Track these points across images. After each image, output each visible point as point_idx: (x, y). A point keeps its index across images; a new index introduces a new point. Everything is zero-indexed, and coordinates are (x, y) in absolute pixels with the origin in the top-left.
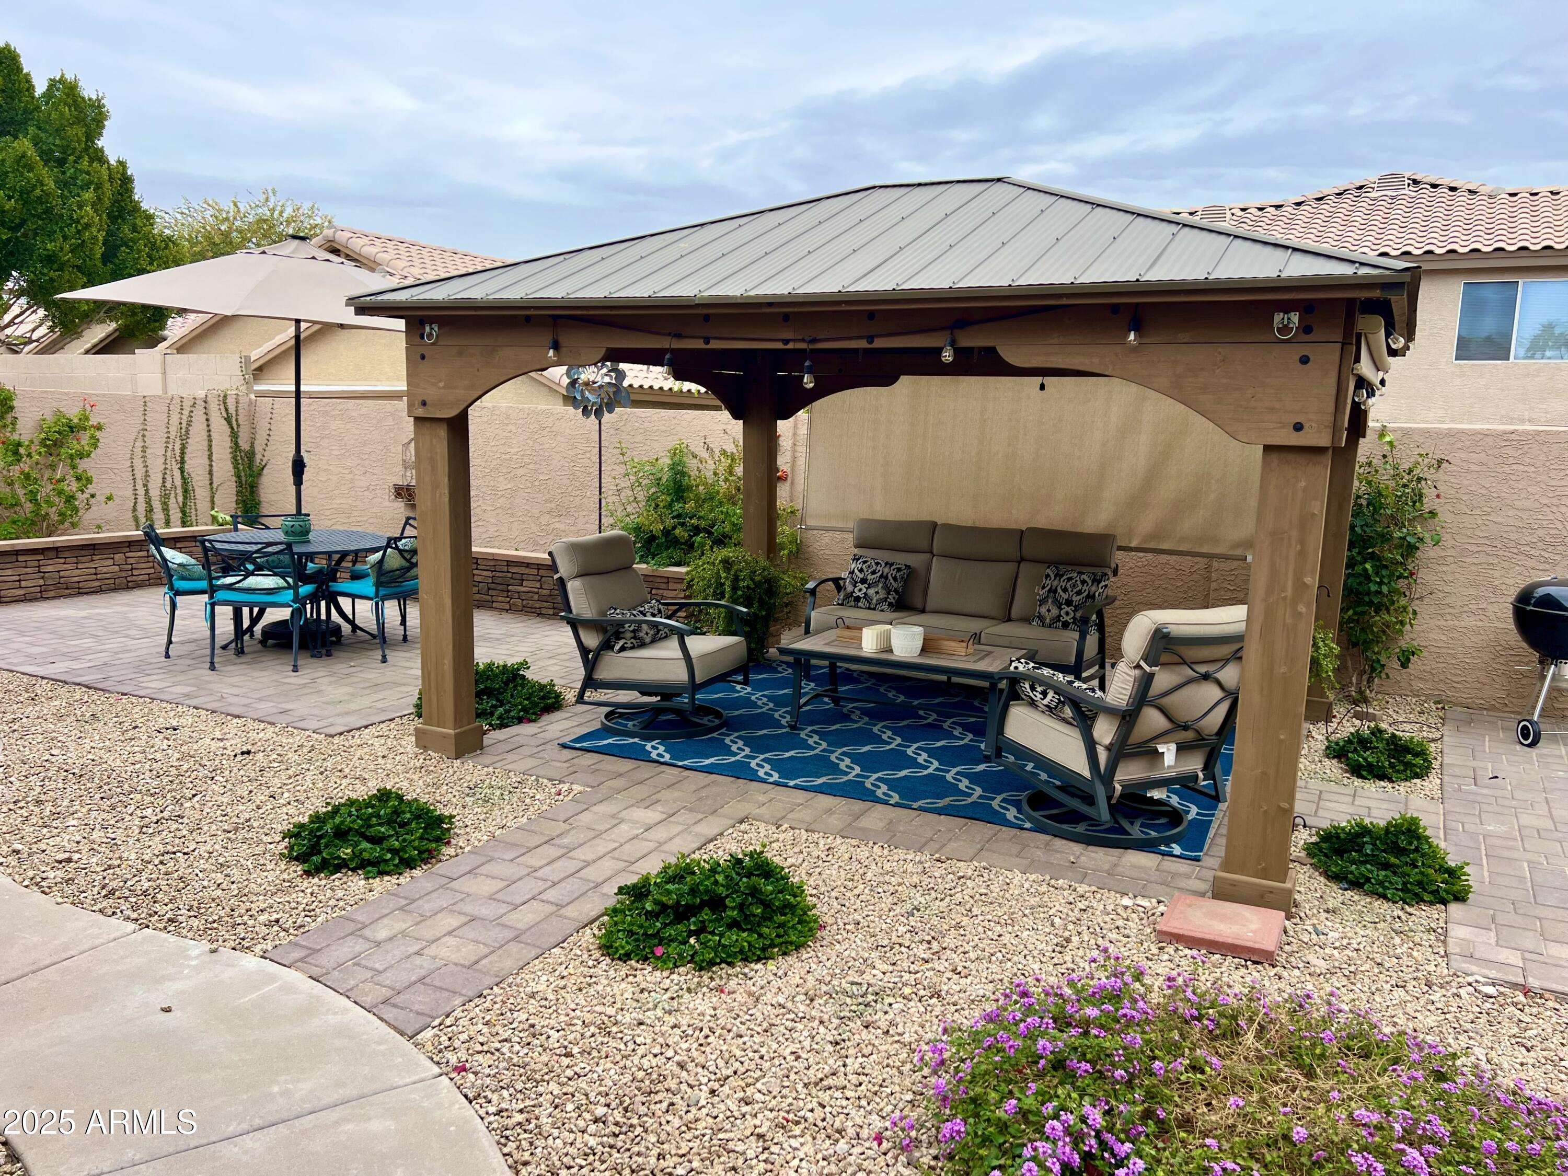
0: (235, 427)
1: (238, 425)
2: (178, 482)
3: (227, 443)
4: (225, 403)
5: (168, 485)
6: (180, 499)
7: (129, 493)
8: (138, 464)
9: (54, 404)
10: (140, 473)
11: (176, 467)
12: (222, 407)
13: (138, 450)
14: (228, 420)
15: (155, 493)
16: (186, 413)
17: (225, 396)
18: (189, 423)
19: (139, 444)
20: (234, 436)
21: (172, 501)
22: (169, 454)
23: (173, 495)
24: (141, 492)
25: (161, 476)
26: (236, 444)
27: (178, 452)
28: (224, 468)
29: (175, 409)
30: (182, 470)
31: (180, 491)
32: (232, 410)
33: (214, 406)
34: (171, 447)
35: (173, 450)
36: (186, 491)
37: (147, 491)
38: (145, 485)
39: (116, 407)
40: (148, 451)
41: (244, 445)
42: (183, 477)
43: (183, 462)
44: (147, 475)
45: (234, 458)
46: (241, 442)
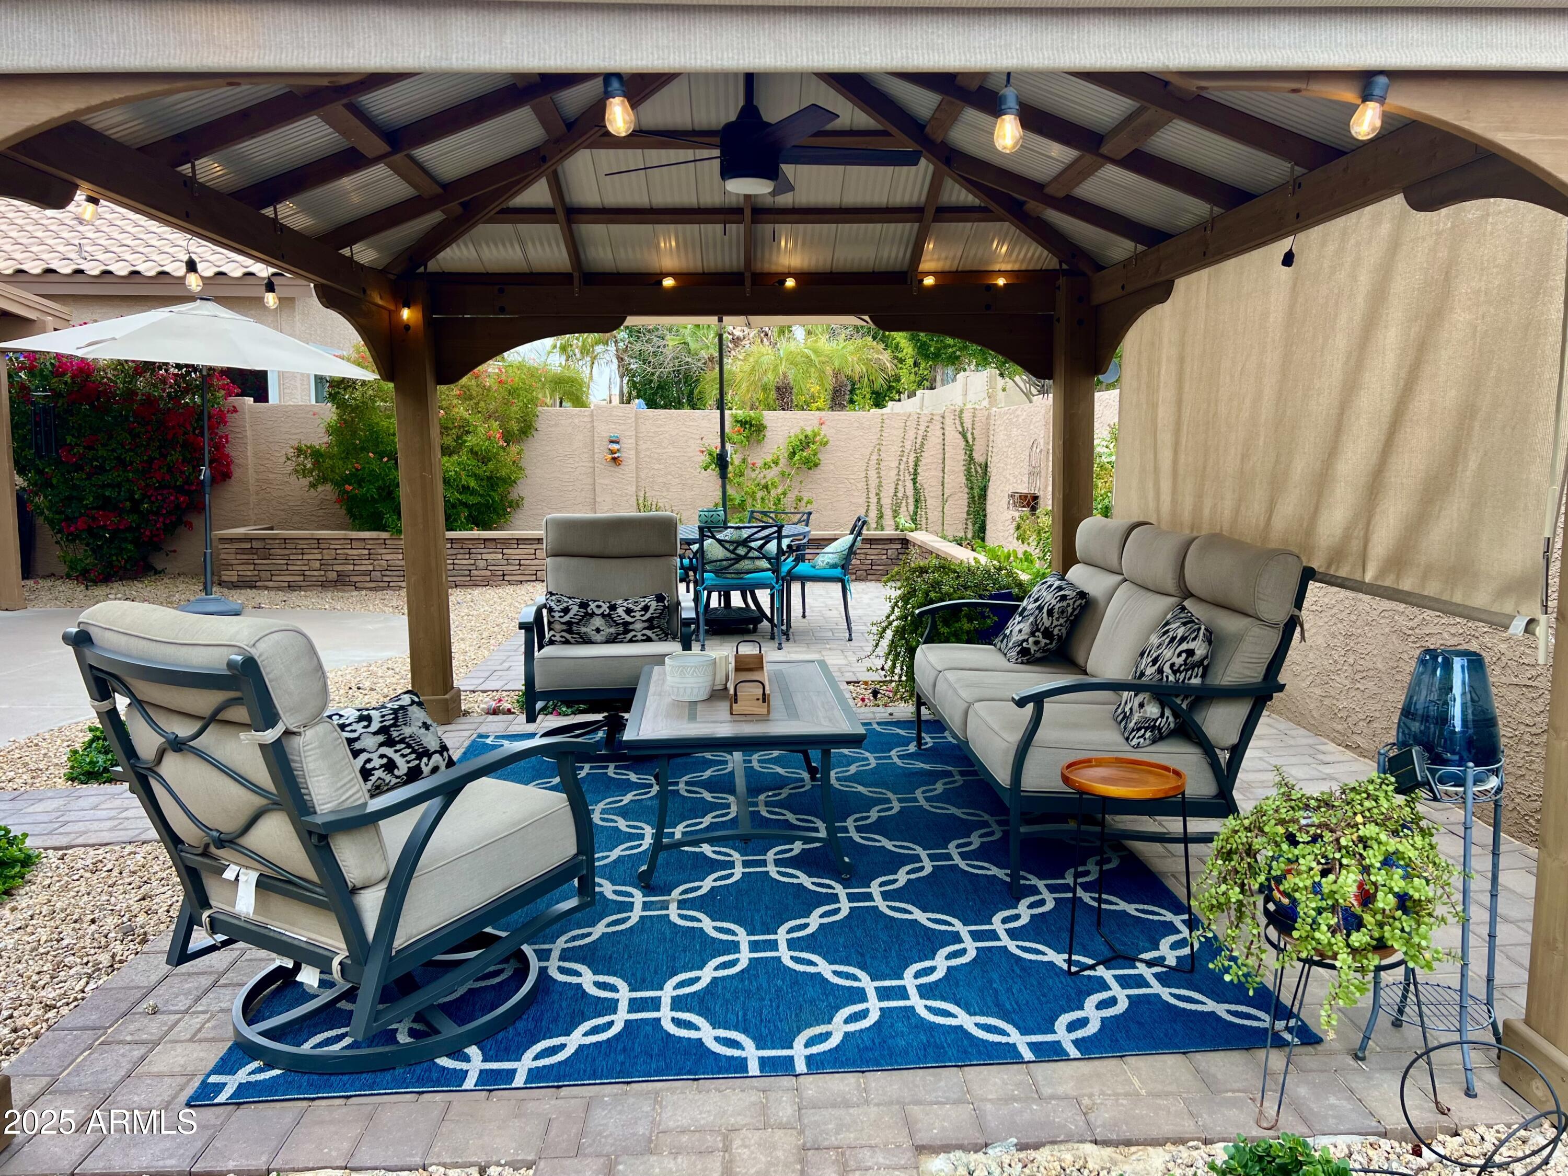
0: (970, 441)
1: (974, 439)
2: (910, 492)
3: (962, 456)
4: (960, 418)
5: (900, 495)
6: (911, 508)
7: (862, 500)
8: (873, 474)
9: (802, 424)
10: (873, 483)
11: (908, 478)
12: (957, 422)
13: (873, 462)
14: (964, 434)
15: (887, 501)
16: (922, 428)
17: (961, 411)
18: (925, 438)
19: (875, 457)
20: (969, 449)
21: (903, 509)
22: (902, 467)
23: (904, 504)
24: (874, 500)
25: (893, 486)
26: (971, 457)
27: (911, 464)
28: (956, 480)
29: (912, 424)
30: (915, 481)
31: (911, 500)
32: (967, 424)
33: (949, 421)
34: (904, 459)
35: (907, 462)
36: (917, 501)
37: (879, 499)
38: (877, 494)
39: (856, 424)
40: (883, 464)
41: (979, 457)
42: (915, 489)
43: (916, 473)
44: (880, 486)
45: (968, 471)
46: (975, 455)
